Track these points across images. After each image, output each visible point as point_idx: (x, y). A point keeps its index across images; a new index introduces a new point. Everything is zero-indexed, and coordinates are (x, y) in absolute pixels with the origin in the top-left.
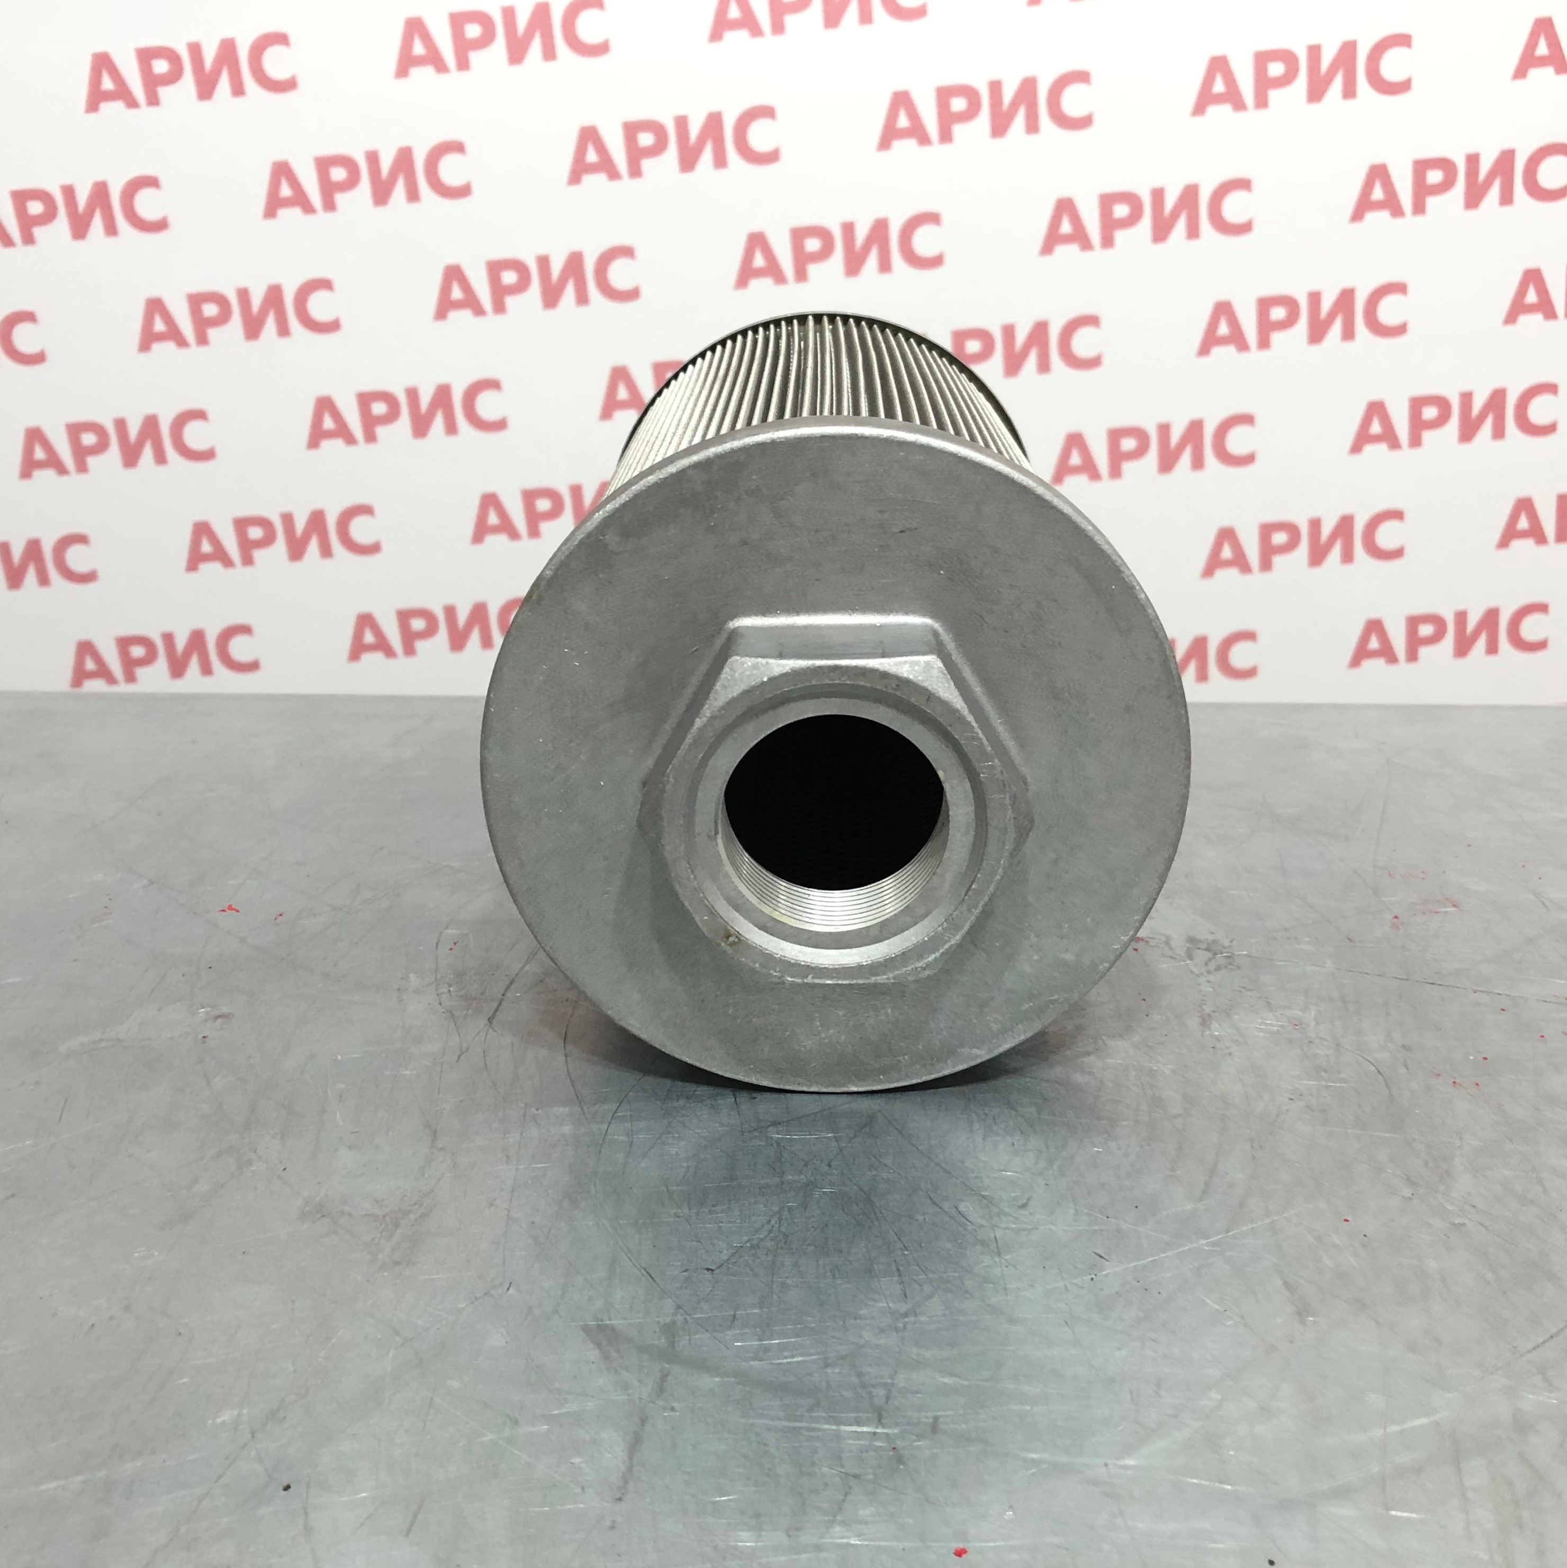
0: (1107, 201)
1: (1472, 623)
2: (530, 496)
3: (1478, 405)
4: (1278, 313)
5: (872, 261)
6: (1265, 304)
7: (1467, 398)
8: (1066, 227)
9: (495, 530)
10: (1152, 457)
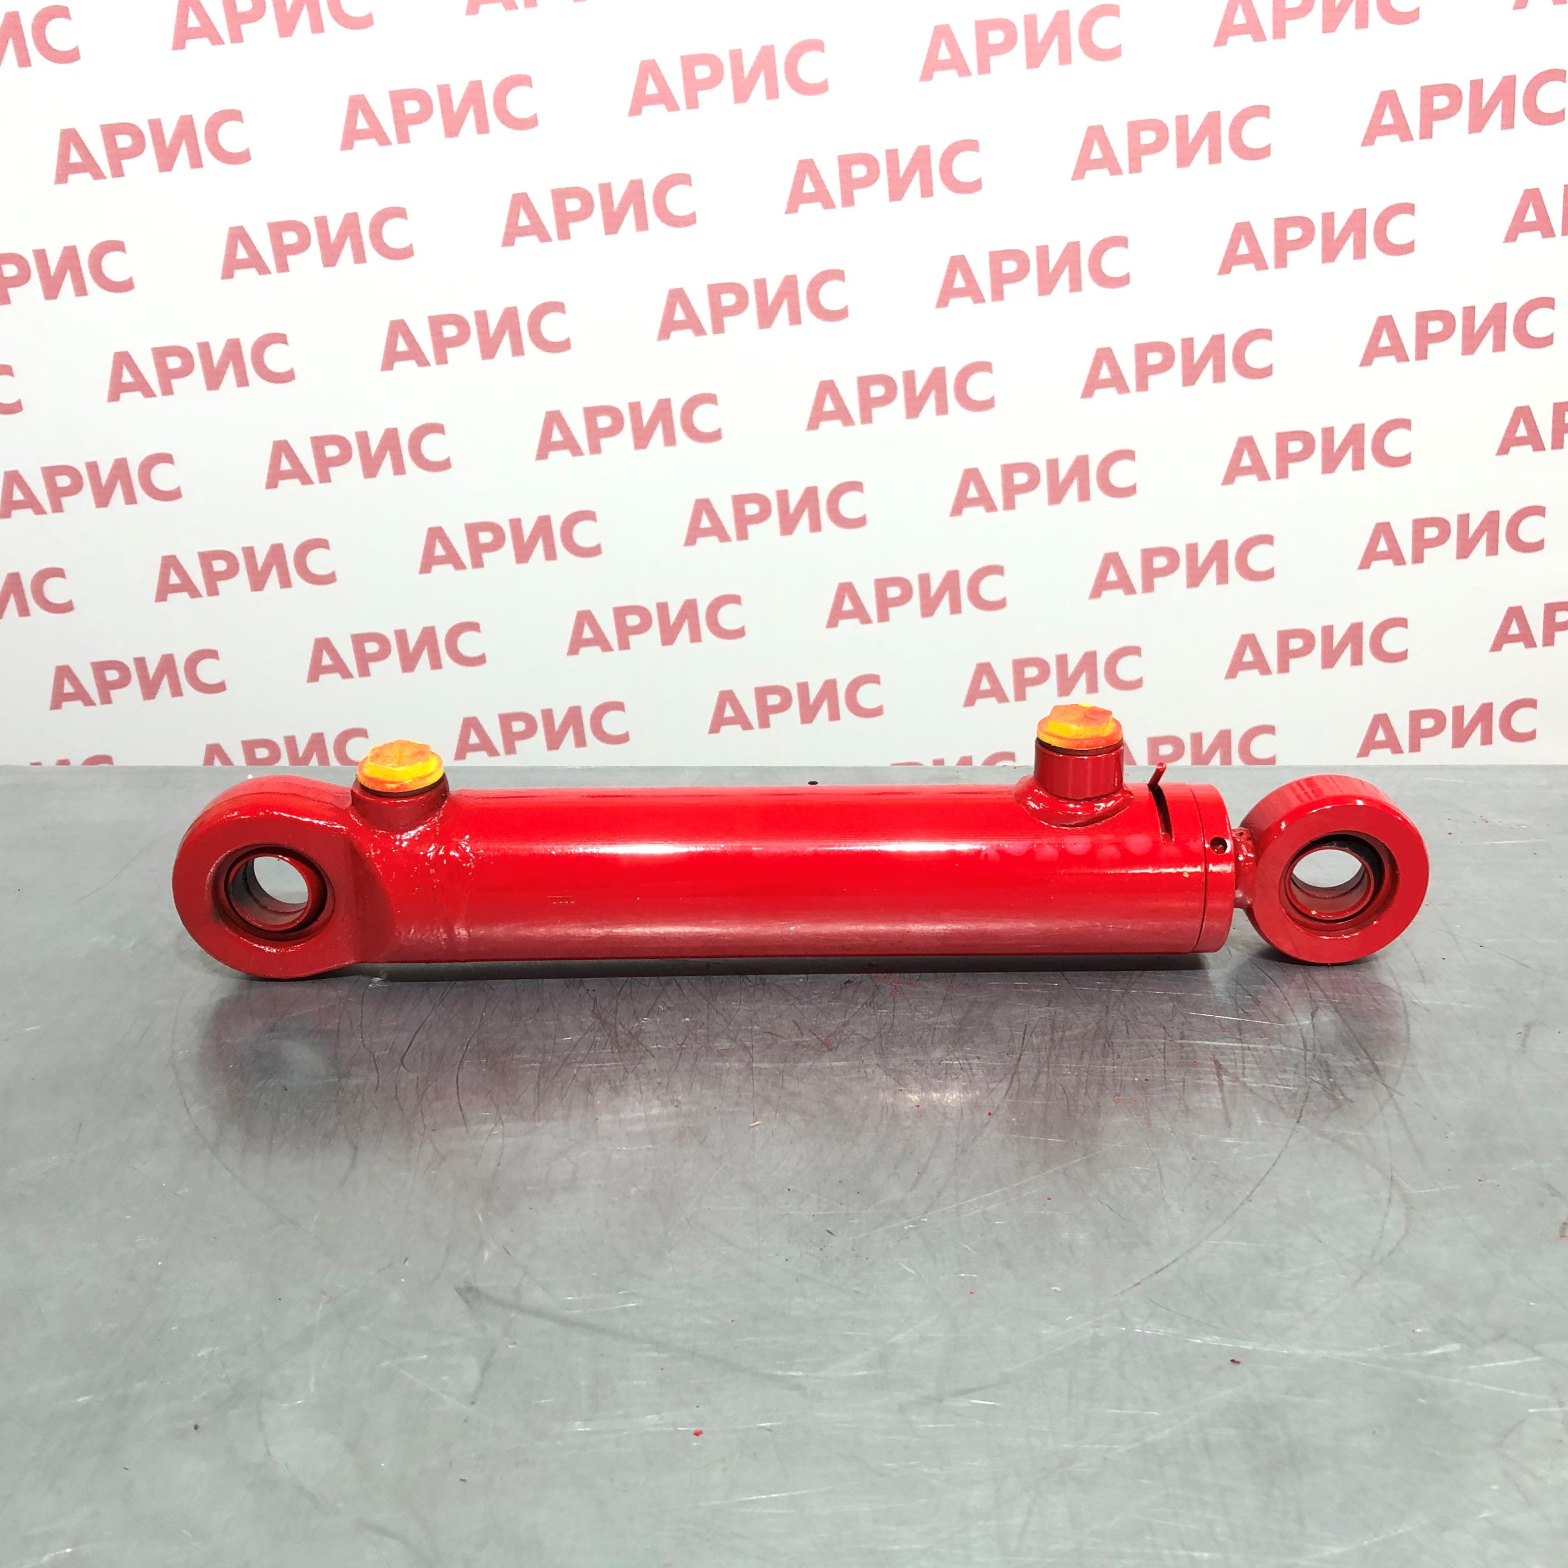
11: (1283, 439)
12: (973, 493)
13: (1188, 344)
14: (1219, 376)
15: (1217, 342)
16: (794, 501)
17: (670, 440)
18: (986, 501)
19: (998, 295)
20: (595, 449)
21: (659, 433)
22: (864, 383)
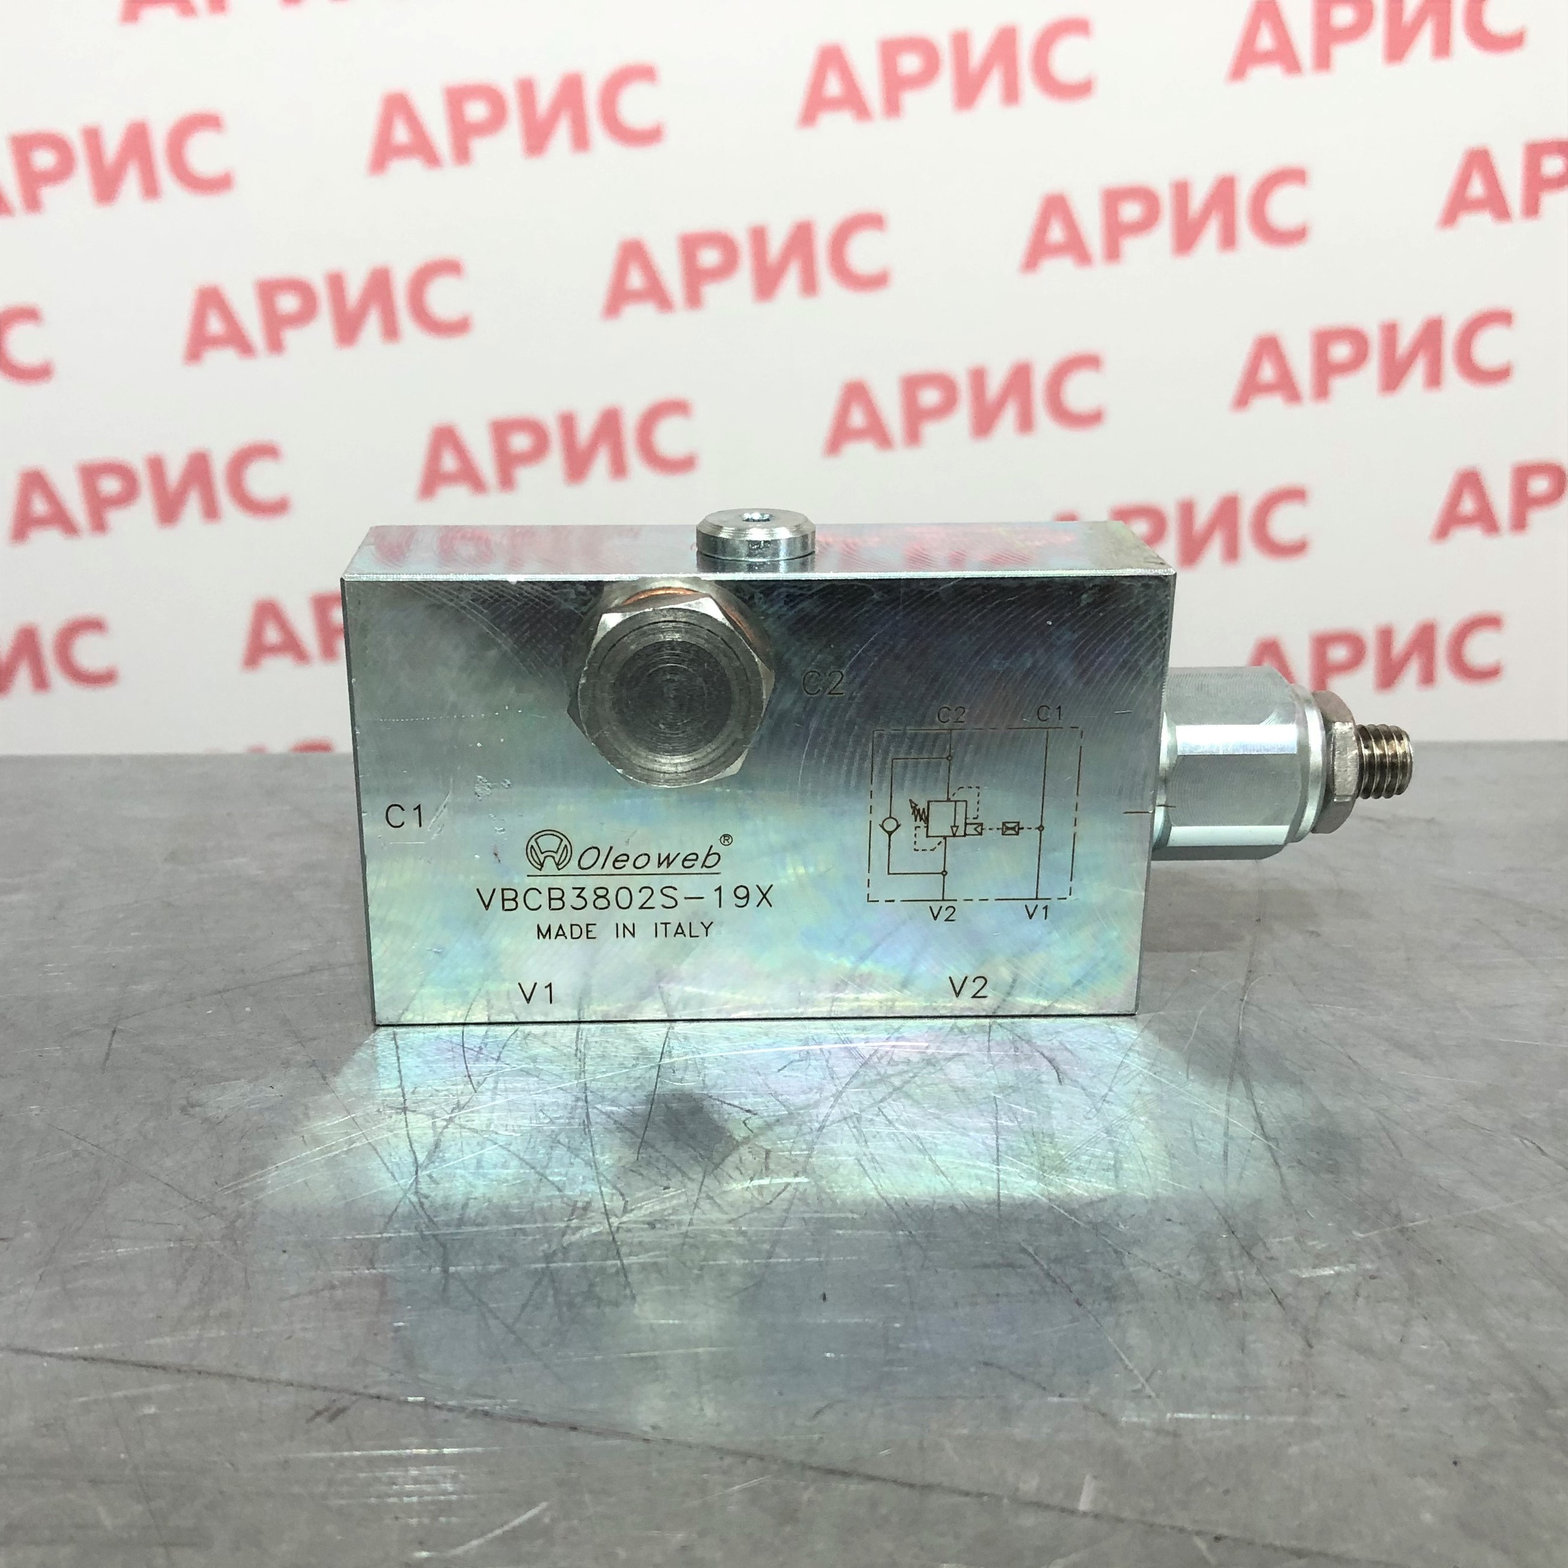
0: (890, 50)
1: (1401, 642)
2: (90, 474)
3: (1405, 340)
4: (1131, 211)
5: (562, 133)
6: (1113, 198)
7: (1390, 331)
8: (833, 87)
9: (42, 522)
10: (963, 416)
11: (1323, 340)
12: (857, 418)
13: (1181, 190)
14: (1228, 240)
15: (1225, 189)
16: (585, 429)
17: (391, 331)
18: (877, 432)
19: (893, 107)
20: (276, 345)
21: (372, 325)
22: (690, 245)
